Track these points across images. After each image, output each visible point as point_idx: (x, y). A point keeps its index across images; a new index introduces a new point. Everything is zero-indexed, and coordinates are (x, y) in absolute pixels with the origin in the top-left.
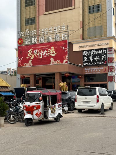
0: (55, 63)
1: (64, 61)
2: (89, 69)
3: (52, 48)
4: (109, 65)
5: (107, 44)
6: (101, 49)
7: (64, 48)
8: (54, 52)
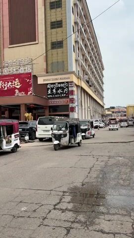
0: (20, 95)
1: (29, 93)
3: (17, 80)
7: (28, 80)
8: (19, 84)
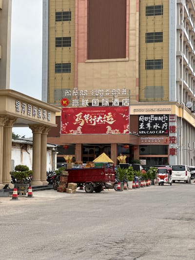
0: (113, 133)
1: (125, 131)
2: (146, 138)
3: (109, 114)
4: (171, 135)
5: (169, 110)
6: (161, 116)
7: (124, 115)
8: (112, 119)
